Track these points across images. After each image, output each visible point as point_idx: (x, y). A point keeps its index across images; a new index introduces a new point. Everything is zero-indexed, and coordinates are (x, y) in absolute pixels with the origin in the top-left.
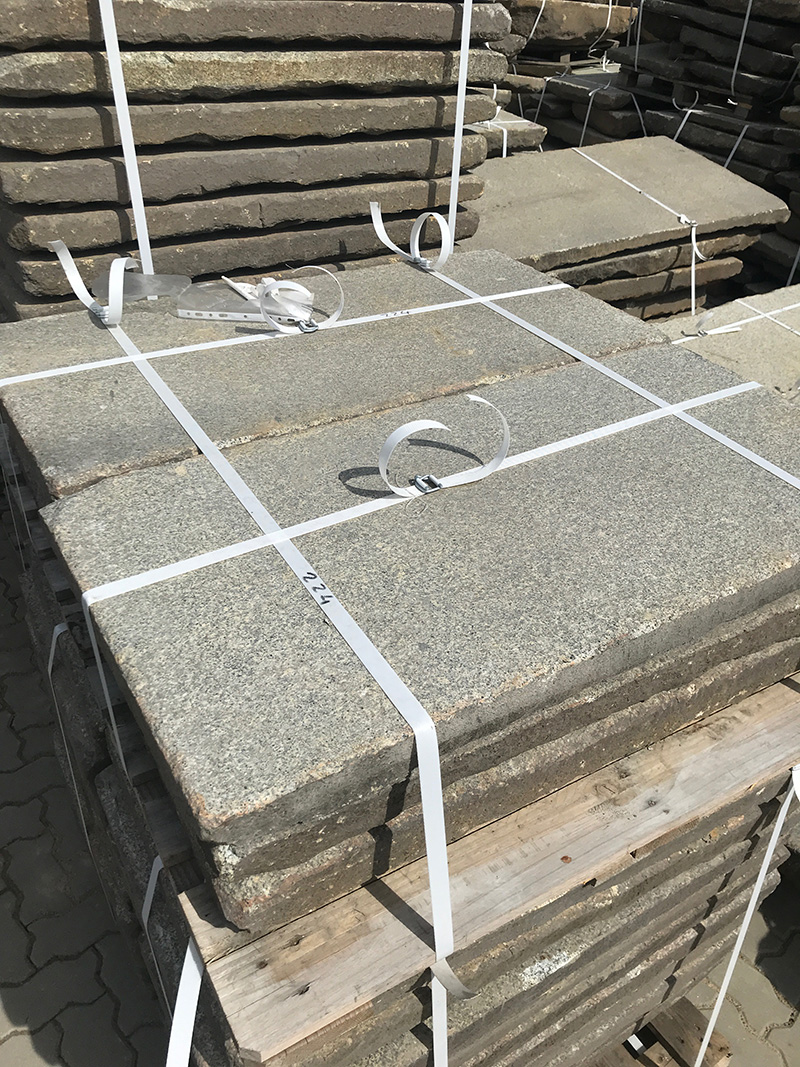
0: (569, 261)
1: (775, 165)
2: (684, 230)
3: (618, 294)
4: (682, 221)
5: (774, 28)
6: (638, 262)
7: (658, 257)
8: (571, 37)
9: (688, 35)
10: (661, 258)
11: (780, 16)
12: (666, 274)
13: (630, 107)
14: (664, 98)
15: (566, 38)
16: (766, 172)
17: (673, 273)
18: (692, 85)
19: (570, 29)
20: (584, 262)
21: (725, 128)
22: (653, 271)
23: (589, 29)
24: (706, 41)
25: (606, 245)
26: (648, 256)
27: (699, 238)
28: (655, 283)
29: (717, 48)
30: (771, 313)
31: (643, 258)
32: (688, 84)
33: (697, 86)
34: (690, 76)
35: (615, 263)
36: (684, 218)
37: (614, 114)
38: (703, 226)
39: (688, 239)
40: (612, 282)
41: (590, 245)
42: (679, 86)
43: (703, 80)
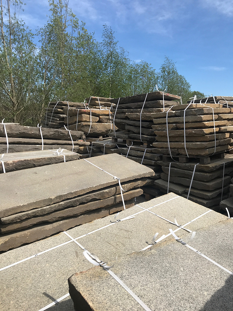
0: (68, 197)
1: (156, 159)
2: (115, 181)
3: (95, 207)
4: (115, 178)
5: (148, 123)
6: (100, 195)
7: (108, 192)
8: (101, 132)
9: (127, 127)
10: (110, 192)
11: (149, 120)
12: (113, 197)
13: (116, 147)
14: (124, 144)
15: (100, 132)
16: (154, 162)
17: (116, 197)
18: (131, 140)
19: (100, 129)
20: (75, 197)
21: (141, 150)
22: (107, 196)
23: (106, 130)
24: (132, 128)
25: (84, 190)
26: (104, 192)
27: (122, 184)
28: (110, 201)
29: (135, 130)
30: (149, 209)
31: (102, 193)
32: (130, 140)
33: (132, 140)
34: (130, 138)
35: (90, 196)
36: (115, 177)
37: (111, 150)
38: (123, 179)
39: (118, 184)
40: (91, 203)
41: (77, 190)
42: (128, 141)
43: (134, 139)
